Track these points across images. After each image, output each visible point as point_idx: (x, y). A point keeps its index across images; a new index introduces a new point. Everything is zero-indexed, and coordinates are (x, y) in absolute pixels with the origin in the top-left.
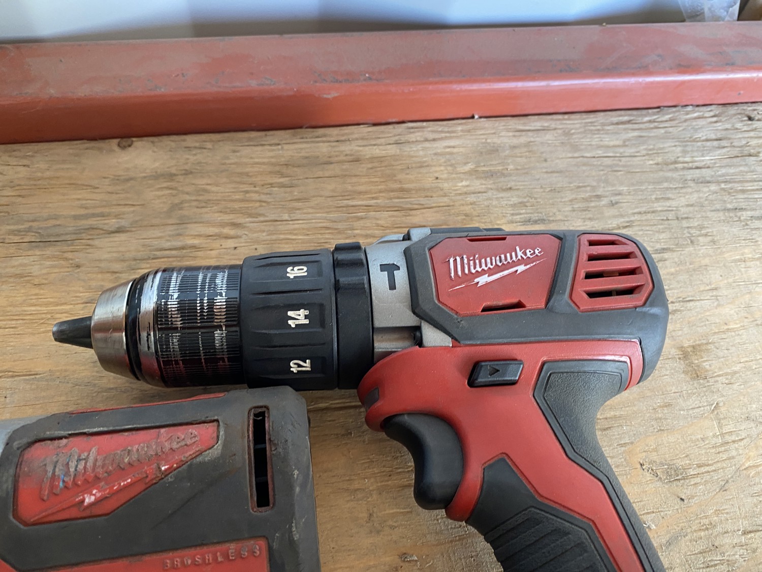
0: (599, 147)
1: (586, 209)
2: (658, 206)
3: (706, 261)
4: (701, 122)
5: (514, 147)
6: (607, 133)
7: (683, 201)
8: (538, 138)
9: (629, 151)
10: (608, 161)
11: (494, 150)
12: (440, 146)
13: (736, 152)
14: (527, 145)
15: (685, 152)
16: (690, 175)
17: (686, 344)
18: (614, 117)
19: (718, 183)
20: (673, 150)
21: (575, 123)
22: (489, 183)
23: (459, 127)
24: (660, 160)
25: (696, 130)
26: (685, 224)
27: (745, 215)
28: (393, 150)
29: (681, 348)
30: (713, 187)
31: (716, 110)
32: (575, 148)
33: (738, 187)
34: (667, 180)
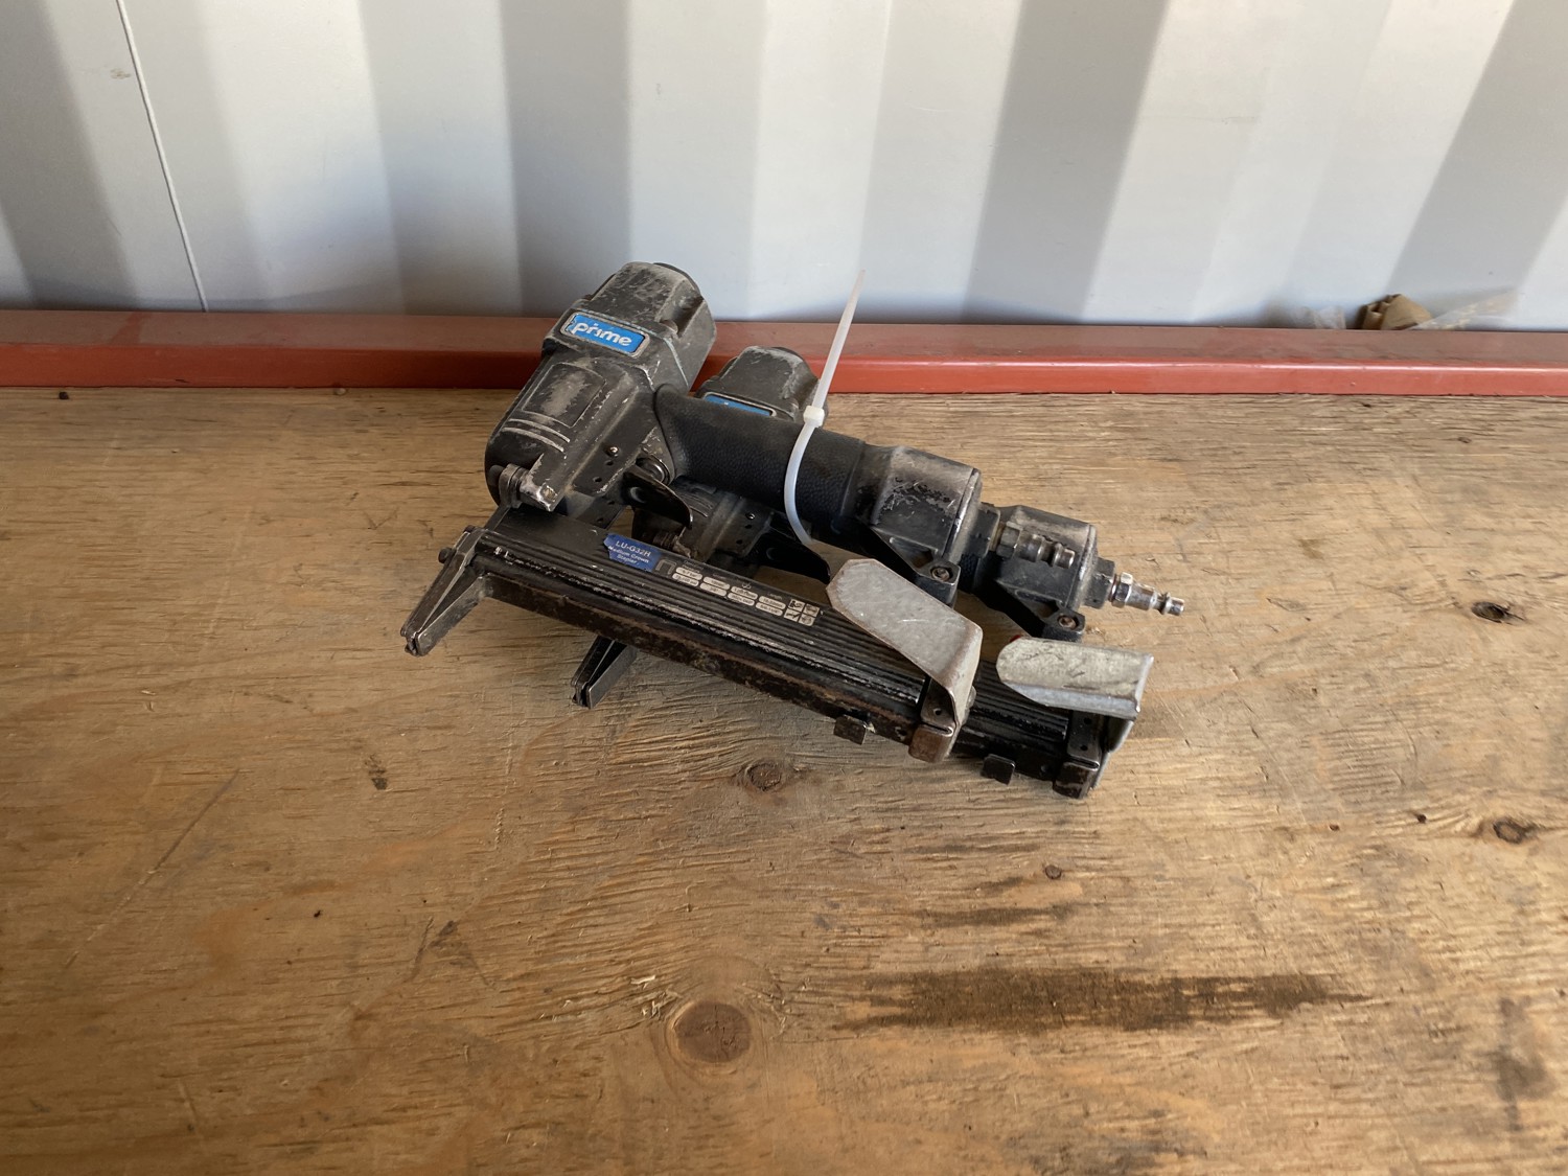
0: (1223, 417)
1: (1215, 455)
2: (1277, 457)
3: (1323, 492)
4: (1317, 405)
5: (1145, 413)
6: (1230, 408)
7: (1301, 455)
8: (1168, 409)
9: (1251, 421)
10: (1234, 427)
11: (1130, 414)
12: (1082, 409)
13: (1350, 426)
14: (1159, 412)
15: (1302, 424)
16: (1306, 439)
17: (1305, 539)
18: (1237, 399)
19: (1333, 445)
20: (1291, 422)
21: (1200, 401)
22: (1128, 435)
23: (1097, 399)
24: (1279, 428)
25: (1313, 411)
26: (1303, 469)
27: (1358, 467)
28: (1041, 410)
29: (1301, 541)
30: (1329, 448)
31: (1332, 398)
32: (1201, 416)
33: (1353, 449)
34: (1285, 441)
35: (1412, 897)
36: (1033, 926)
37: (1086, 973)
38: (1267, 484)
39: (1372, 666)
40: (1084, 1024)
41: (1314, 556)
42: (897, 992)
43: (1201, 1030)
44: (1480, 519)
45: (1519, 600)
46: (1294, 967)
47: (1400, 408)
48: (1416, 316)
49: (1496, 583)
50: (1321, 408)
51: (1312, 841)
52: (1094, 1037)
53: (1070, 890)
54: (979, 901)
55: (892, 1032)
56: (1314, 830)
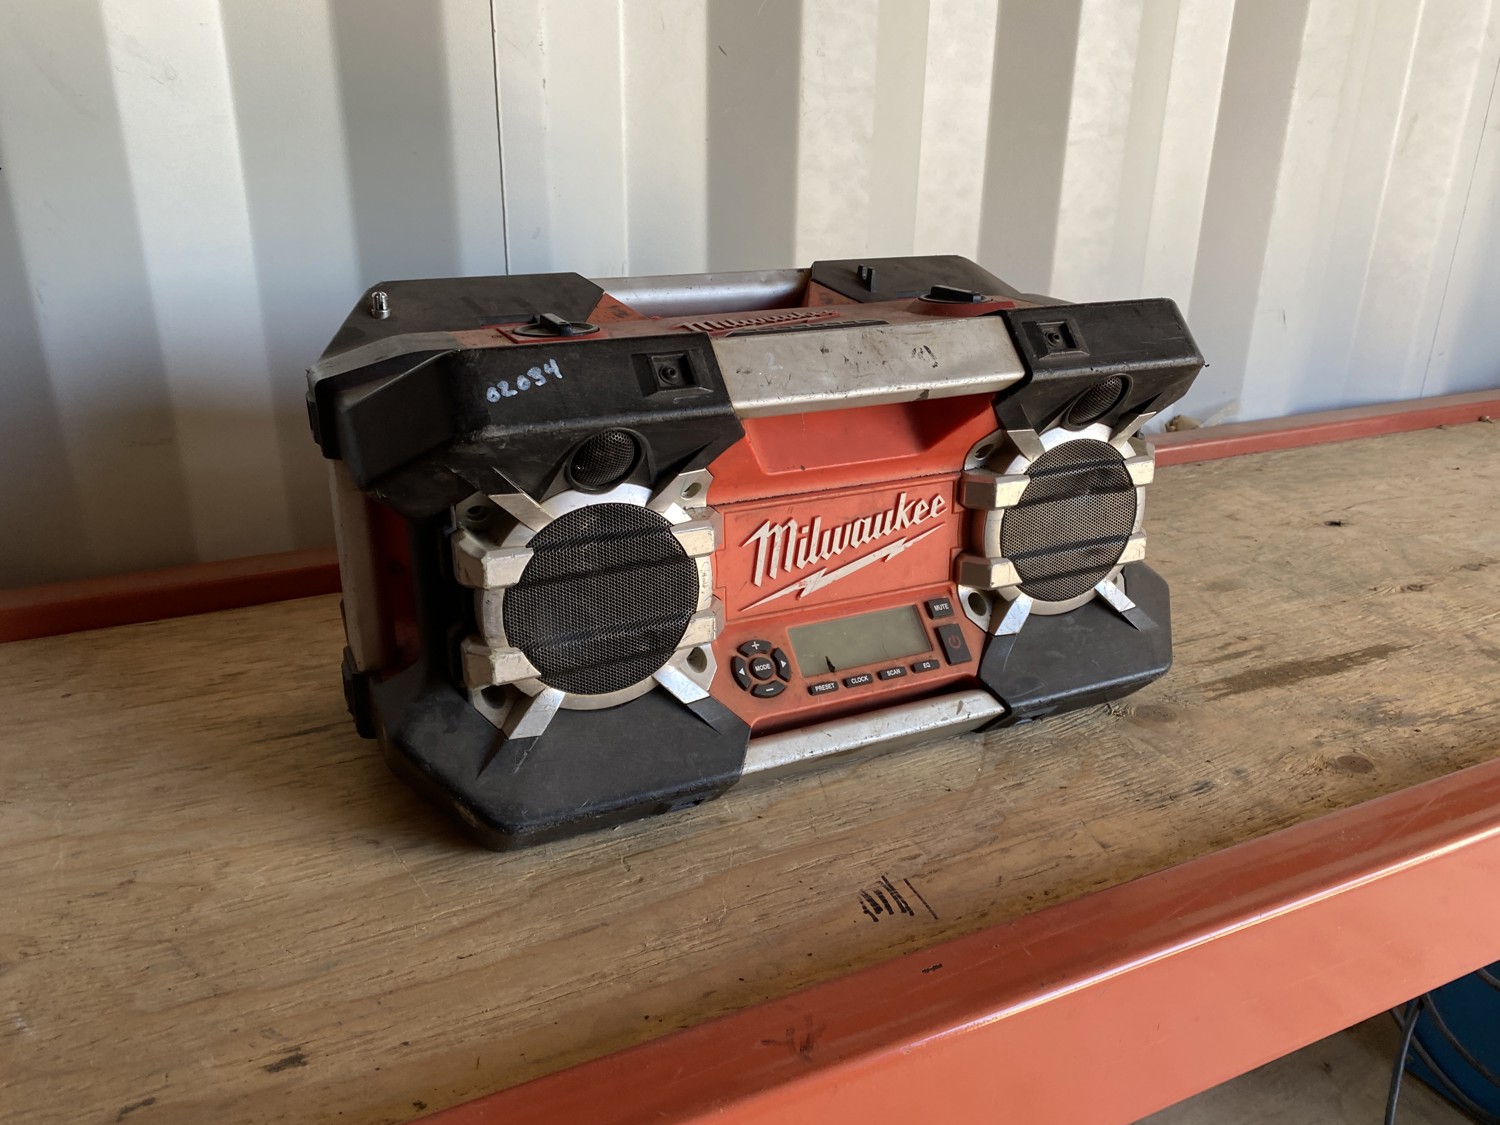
35: (1397, 615)
36: (1253, 656)
37: (1292, 664)
38: (1186, 499)
39: (1303, 550)
40: (1308, 677)
41: (1237, 520)
42: (1220, 686)
43: (1356, 669)
44: (1293, 495)
45: (1341, 518)
46: (1374, 644)
47: (1217, 463)
48: (1197, 423)
49: (1325, 515)
50: (1180, 469)
51: (1339, 607)
52: (1317, 680)
53: (1256, 642)
54: (1220, 654)
55: (1232, 697)
56: (1336, 604)
